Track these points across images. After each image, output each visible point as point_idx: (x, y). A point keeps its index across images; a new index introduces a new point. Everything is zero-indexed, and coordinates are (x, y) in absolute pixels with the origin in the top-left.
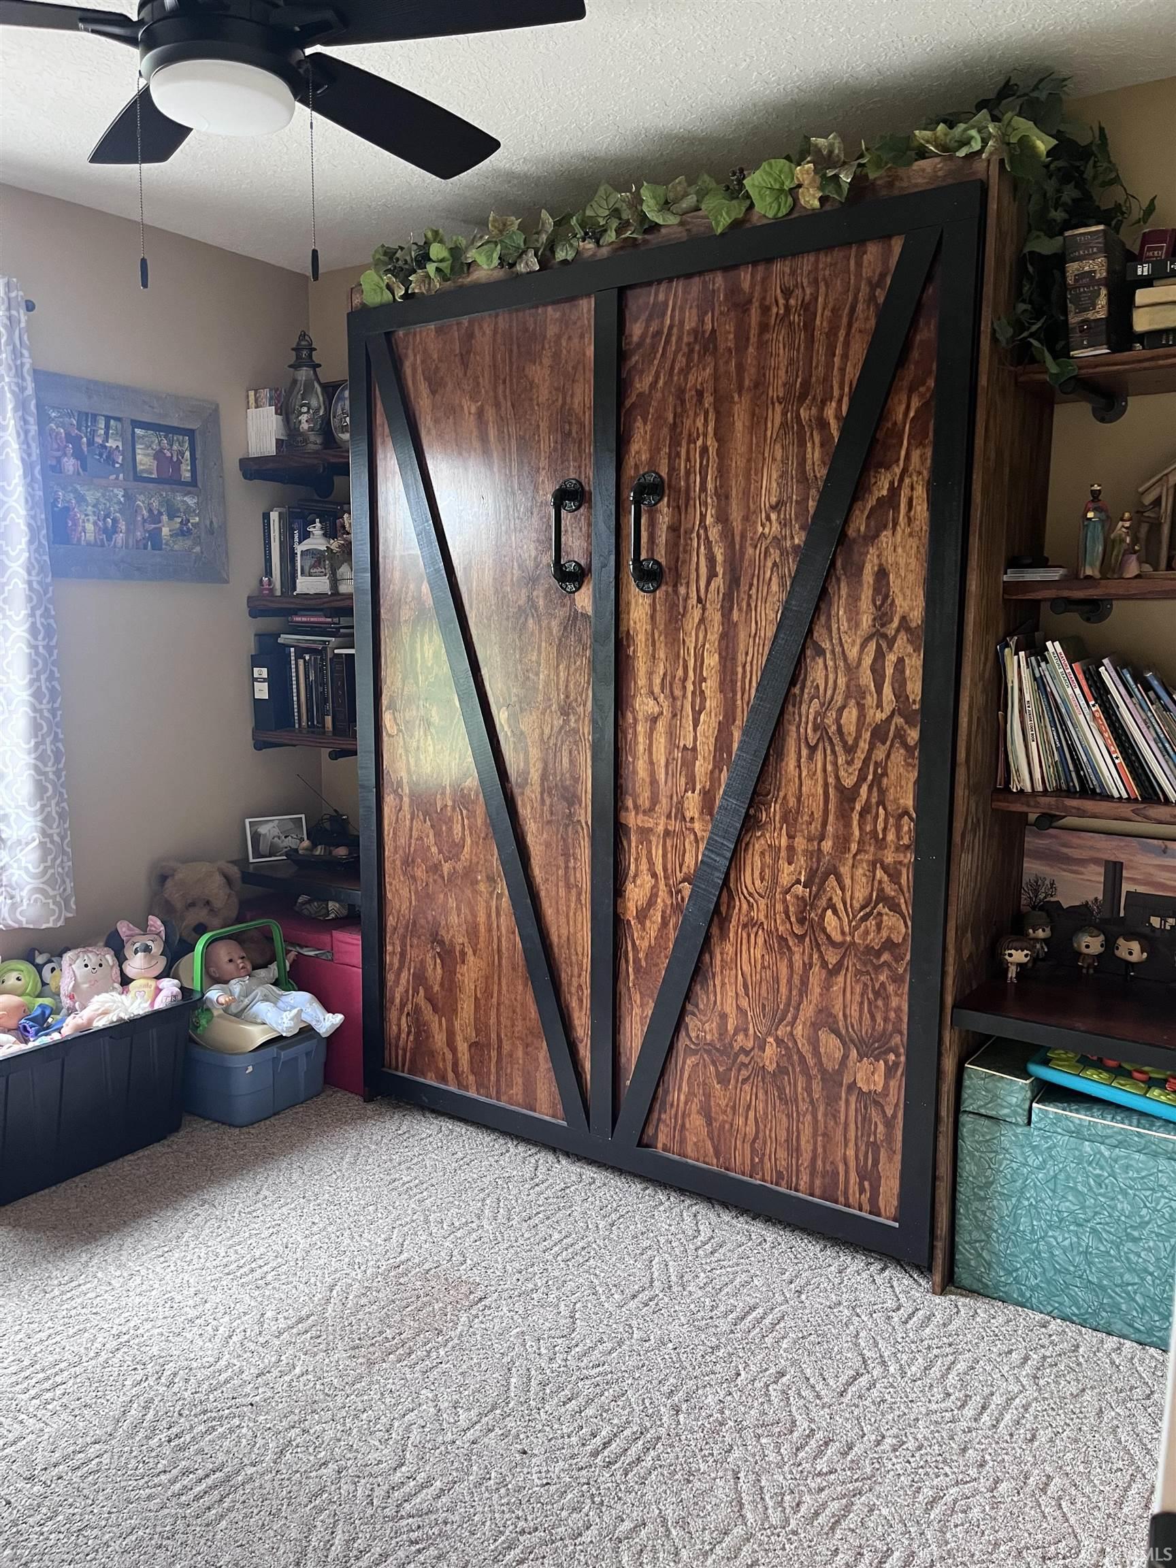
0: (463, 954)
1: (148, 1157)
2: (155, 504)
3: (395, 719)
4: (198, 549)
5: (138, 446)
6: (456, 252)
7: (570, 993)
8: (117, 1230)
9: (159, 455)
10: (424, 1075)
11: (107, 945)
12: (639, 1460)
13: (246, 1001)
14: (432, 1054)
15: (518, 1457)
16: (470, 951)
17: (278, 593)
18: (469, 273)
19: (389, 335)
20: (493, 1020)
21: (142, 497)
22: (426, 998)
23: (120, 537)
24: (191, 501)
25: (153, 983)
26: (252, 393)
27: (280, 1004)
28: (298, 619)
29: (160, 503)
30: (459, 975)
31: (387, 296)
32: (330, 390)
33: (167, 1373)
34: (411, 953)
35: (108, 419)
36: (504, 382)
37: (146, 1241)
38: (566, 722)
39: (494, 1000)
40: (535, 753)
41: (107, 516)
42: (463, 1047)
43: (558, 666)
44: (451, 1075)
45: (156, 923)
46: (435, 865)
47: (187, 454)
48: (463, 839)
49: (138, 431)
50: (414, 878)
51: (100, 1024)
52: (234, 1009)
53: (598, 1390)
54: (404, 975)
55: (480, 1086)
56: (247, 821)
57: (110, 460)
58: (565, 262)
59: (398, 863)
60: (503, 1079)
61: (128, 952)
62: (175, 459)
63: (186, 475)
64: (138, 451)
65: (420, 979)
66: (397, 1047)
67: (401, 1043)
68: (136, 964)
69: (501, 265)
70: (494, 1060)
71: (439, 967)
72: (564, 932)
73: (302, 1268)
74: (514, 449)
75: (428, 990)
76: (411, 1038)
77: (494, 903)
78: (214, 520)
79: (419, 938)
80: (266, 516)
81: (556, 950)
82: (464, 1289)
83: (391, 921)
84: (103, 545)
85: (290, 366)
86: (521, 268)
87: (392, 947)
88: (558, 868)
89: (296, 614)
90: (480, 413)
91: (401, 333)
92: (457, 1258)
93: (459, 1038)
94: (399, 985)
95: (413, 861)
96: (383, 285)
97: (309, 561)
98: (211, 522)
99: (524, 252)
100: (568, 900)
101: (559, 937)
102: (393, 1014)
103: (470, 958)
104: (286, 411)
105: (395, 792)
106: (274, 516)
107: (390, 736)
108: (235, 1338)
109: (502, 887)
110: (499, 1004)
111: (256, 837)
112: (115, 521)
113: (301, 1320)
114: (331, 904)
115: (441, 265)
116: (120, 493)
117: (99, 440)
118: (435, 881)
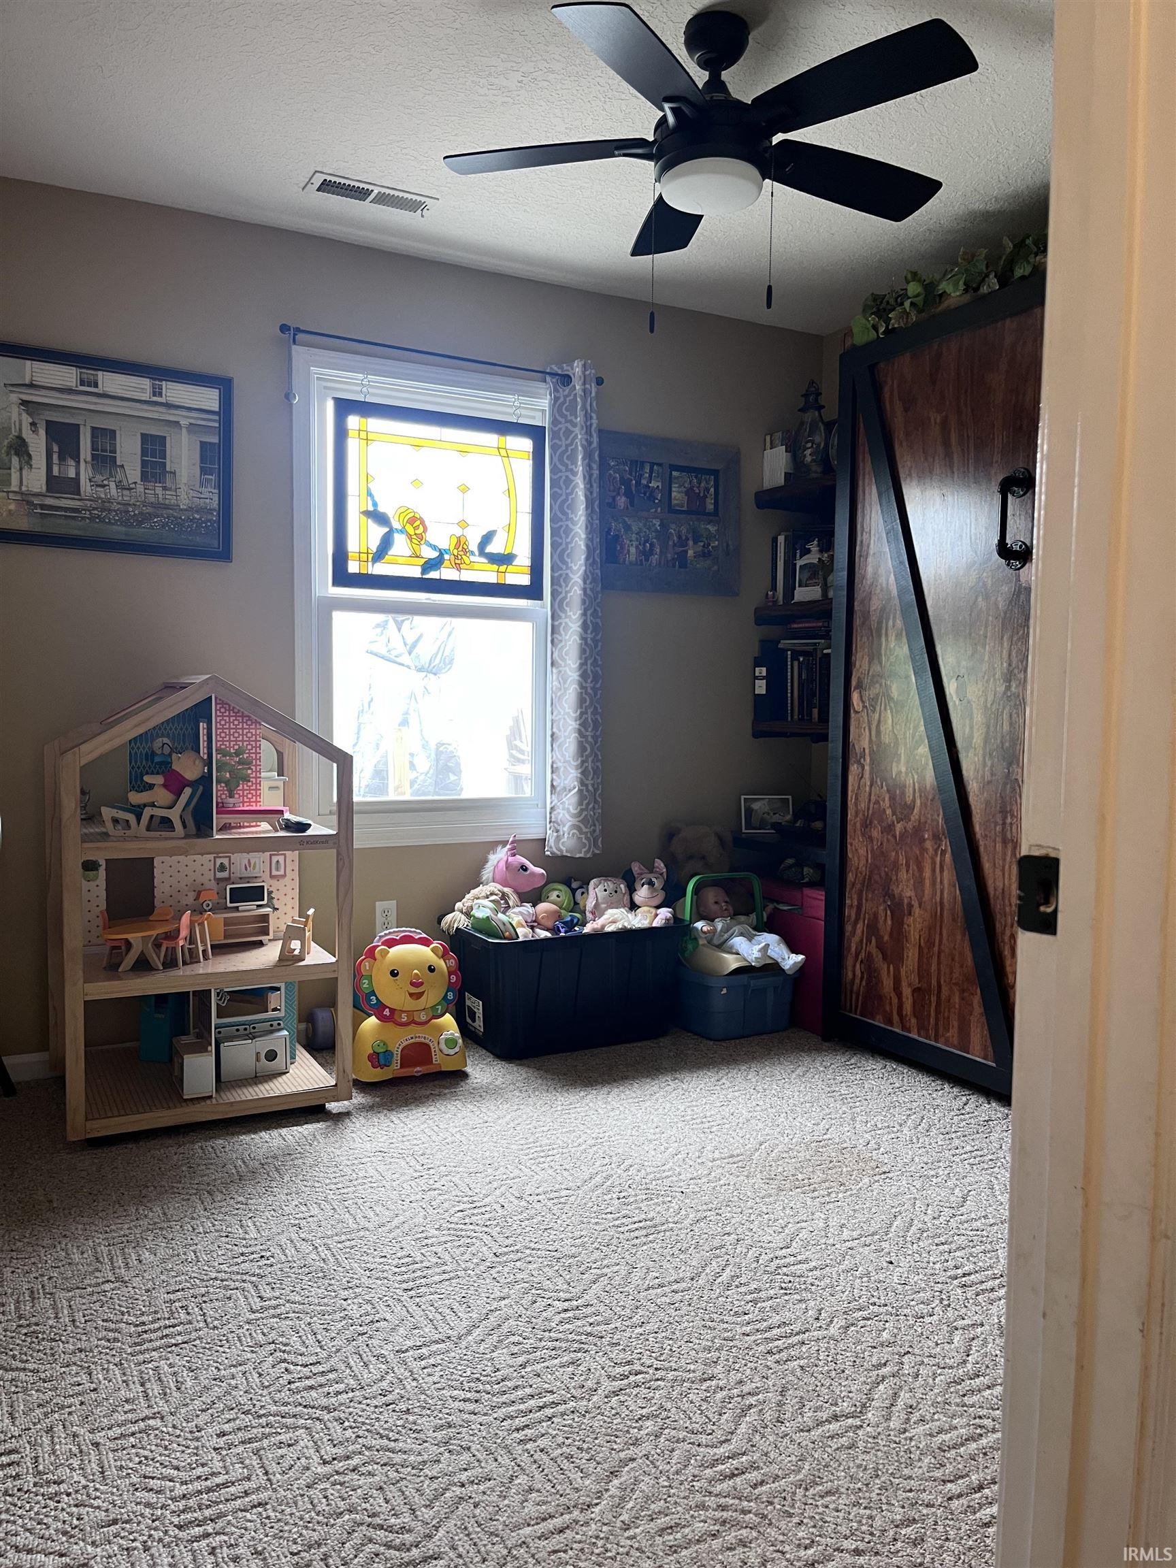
0: (910, 906)
1: (640, 1047)
2: (684, 530)
3: (861, 697)
4: (715, 568)
5: (674, 485)
6: (929, 287)
7: (1003, 941)
8: (609, 1084)
9: (689, 492)
10: (873, 1018)
11: (623, 878)
12: (992, 1290)
13: (726, 936)
14: (881, 998)
15: (885, 1264)
16: (916, 904)
17: (781, 603)
18: (940, 302)
19: (872, 368)
20: (934, 967)
21: (673, 526)
22: (877, 947)
23: (655, 558)
24: (712, 528)
25: (653, 911)
26: (768, 438)
27: (753, 941)
28: (796, 626)
29: (688, 532)
30: (906, 926)
31: (873, 335)
32: (829, 426)
33: (626, 1164)
34: (866, 906)
35: (652, 465)
36: (966, 391)
37: (627, 1092)
38: (1008, 688)
39: (936, 949)
40: (978, 717)
41: (646, 541)
42: (907, 992)
43: (1002, 637)
44: (896, 1018)
45: (660, 865)
46: (889, 826)
47: (712, 490)
48: (914, 801)
49: (674, 473)
50: (871, 838)
51: (609, 929)
52: (716, 942)
53: (971, 1244)
54: (860, 926)
55: (922, 1028)
56: (743, 797)
57: (652, 497)
58: (1023, 278)
59: (858, 825)
60: (941, 1023)
61: (637, 885)
62: (702, 495)
63: (710, 506)
64: (674, 489)
65: (872, 928)
66: (851, 991)
67: (855, 988)
68: (642, 894)
69: (966, 291)
70: (934, 1005)
71: (889, 919)
72: (999, 884)
73: (741, 1128)
74: (972, 449)
75: (879, 939)
76: (864, 983)
77: (938, 859)
78: (730, 543)
79: (873, 892)
80: (775, 540)
81: (992, 901)
82: (873, 1164)
83: (850, 877)
84: (641, 564)
85: (799, 410)
86: (984, 289)
87: (851, 900)
88: (996, 824)
89: (794, 622)
90: (945, 423)
91: (882, 365)
92: (872, 1144)
93: (904, 984)
94: (856, 934)
95: (871, 822)
96: (869, 326)
97: (806, 575)
98: (728, 545)
99: (987, 276)
100: (1005, 854)
101: (995, 890)
102: (849, 962)
103: (917, 911)
104: (794, 449)
105: (859, 762)
106: (781, 539)
107: (857, 712)
108: (679, 1156)
109: (945, 844)
110: (939, 953)
111: (749, 812)
112: (652, 545)
113: (732, 1156)
114: (805, 869)
115: (914, 300)
116: (657, 523)
117: (644, 482)
118: (888, 840)
